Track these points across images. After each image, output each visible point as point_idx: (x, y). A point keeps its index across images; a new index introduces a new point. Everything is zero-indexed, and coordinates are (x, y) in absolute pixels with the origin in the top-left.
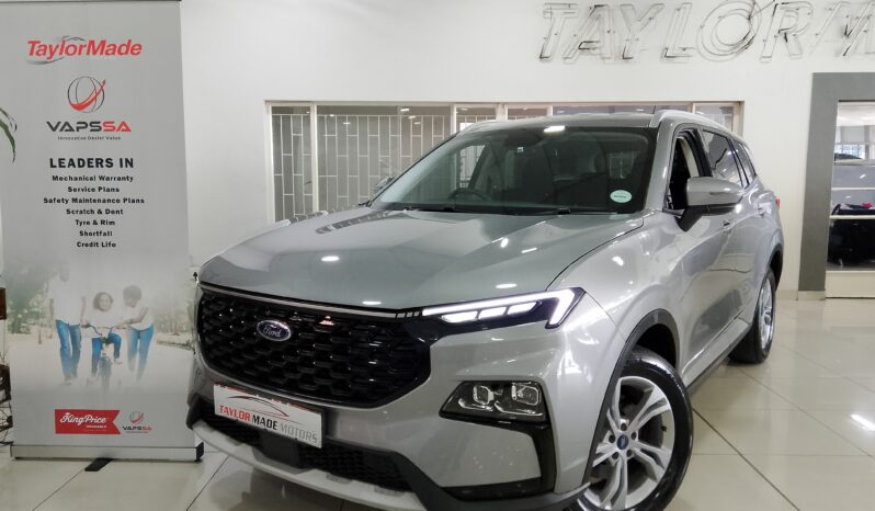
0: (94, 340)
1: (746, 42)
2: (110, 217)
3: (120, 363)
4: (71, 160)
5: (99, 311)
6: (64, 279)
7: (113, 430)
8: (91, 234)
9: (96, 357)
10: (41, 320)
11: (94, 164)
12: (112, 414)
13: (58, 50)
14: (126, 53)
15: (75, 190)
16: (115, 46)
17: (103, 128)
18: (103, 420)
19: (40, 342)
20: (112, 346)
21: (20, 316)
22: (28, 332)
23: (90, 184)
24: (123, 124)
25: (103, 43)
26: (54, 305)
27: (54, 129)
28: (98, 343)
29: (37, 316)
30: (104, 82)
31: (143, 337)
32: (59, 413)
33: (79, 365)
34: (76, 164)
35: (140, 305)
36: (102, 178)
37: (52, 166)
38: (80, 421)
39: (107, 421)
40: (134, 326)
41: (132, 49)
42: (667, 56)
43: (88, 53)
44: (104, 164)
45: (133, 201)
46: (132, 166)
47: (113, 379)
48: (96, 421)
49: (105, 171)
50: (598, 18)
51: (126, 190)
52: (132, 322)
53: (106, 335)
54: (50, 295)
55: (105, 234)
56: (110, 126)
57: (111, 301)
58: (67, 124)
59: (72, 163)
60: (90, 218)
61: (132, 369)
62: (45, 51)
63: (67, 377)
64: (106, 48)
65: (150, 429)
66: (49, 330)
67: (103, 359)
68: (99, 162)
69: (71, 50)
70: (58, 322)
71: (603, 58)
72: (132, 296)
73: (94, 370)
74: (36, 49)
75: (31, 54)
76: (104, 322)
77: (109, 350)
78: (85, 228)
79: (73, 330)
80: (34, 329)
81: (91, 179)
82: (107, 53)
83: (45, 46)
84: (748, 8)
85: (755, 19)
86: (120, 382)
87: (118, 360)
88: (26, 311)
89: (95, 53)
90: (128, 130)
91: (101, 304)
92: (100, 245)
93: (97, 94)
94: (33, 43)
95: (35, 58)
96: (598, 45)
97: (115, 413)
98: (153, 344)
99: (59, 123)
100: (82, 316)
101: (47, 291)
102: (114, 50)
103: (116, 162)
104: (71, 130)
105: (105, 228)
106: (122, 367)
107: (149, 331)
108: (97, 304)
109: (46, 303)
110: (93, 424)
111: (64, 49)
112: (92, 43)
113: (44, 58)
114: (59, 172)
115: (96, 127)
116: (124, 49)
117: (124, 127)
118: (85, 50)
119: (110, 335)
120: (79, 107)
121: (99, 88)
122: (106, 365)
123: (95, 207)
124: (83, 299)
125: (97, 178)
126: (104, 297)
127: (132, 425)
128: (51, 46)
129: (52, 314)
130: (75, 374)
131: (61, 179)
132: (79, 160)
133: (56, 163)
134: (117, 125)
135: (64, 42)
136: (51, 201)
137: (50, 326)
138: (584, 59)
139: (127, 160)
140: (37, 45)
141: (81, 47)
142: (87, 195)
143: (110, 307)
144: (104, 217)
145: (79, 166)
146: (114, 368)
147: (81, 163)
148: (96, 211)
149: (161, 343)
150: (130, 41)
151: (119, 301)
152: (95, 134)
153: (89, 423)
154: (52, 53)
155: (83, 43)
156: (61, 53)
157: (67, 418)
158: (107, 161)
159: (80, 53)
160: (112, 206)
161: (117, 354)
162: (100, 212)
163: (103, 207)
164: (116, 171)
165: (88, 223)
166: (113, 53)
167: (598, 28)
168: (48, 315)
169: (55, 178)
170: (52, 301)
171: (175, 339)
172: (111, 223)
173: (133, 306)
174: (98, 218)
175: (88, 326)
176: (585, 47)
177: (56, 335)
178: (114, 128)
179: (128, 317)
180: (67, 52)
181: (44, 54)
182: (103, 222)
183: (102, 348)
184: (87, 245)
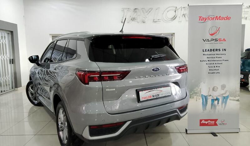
0: (212, 100)
1: (174, 18)
2: (219, 65)
3: (219, 106)
4: (208, 49)
5: (214, 91)
6: (204, 83)
7: (216, 125)
8: (213, 70)
9: (212, 104)
10: (197, 94)
11: (215, 50)
12: (216, 120)
13: (207, 19)
14: (226, 19)
15: (209, 58)
16: (223, 18)
17: (218, 40)
18: (213, 122)
19: (197, 101)
20: (217, 101)
21: (191, 93)
22: (193, 98)
23: (213, 56)
24: (224, 39)
25: (220, 17)
26: (201, 90)
27: (204, 41)
28: (213, 100)
29: (196, 93)
30: (219, 28)
31: (225, 98)
32: (201, 121)
33: (207, 107)
34: (210, 51)
35: (225, 89)
36: (217, 54)
37: (203, 51)
38: (206, 123)
39: (214, 122)
40: (223, 95)
41: (228, 18)
42: (154, 21)
43: (215, 20)
44: (218, 50)
45: (225, 61)
46: (225, 51)
47: (217, 110)
48: (211, 122)
49: (218, 52)
50: (136, 12)
51: (224, 57)
52: (223, 94)
53: (215, 98)
54: (200, 87)
55: (217, 70)
56: (220, 40)
57: (217, 88)
58: (208, 39)
59: (208, 50)
60: (213, 65)
61: (222, 107)
62: (203, 19)
63: (204, 110)
64: (221, 18)
65: (226, 124)
66: (199, 97)
67: (214, 105)
68: (217, 50)
69: (211, 19)
70: (202, 95)
71: (138, 22)
72: (223, 87)
73: (212, 108)
74: (201, 19)
75: (199, 20)
76: (215, 94)
77: (216, 102)
78: (211, 68)
79: (206, 97)
80: (195, 97)
81: (214, 55)
82: (221, 20)
83: (204, 18)
84: (175, 9)
85: (177, 11)
86: (219, 111)
87: (218, 105)
88: (193, 92)
89: (217, 20)
90: (225, 41)
91: (215, 89)
92: (215, 73)
93: (217, 31)
94: (200, 17)
95: (200, 21)
96: (136, 19)
97: (217, 120)
98: (228, 100)
99: (206, 39)
100: (209, 93)
101: (199, 86)
102: (223, 19)
103: (221, 50)
104: (209, 41)
105: (217, 68)
106: (219, 107)
107: (228, 97)
108: (213, 90)
109: (199, 90)
110: (211, 123)
111: (209, 18)
112: (217, 17)
113: (203, 21)
114: (205, 53)
115: (216, 40)
116: (226, 18)
117: (224, 40)
118: (214, 19)
119: (217, 98)
120: (212, 35)
121: (218, 29)
122: (215, 106)
123: (215, 62)
124: (209, 88)
125: (216, 54)
126: (216, 88)
127: (221, 123)
128: (205, 18)
129: (201, 92)
130: (206, 109)
131: (205, 55)
132: (210, 49)
133: (204, 50)
134: (222, 39)
135: (209, 17)
136: (202, 61)
137: (200, 96)
138: (133, 22)
139: (224, 49)
140: (201, 18)
141: (214, 18)
142: (212, 59)
143: (217, 90)
144: (217, 65)
145: (211, 51)
146: (217, 107)
147: (211, 50)
148: (215, 64)
149: (230, 100)
150: (227, 16)
151: (220, 88)
152: (216, 42)
153: (209, 123)
154: (205, 20)
155: (214, 17)
156: (208, 20)
157: (203, 122)
158: (219, 50)
159: (213, 20)
160: (219, 62)
161: (218, 103)
162: (216, 64)
163: (217, 62)
164: (221, 52)
165: (212, 67)
166: (223, 20)
167: (136, 14)
168: (199, 93)
169: (204, 55)
170: (201, 89)
171: (235, 99)
172: (219, 67)
173: (223, 90)
174: (215, 65)
175: (210, 96)
176: (133, 19)
177: (201, 98)
178: (221, 40)
179: (222, 93)
180: (210, 20)
181: (203, 20)
182: (216, 67)
183: (214, 102)
184: (211, 73)
